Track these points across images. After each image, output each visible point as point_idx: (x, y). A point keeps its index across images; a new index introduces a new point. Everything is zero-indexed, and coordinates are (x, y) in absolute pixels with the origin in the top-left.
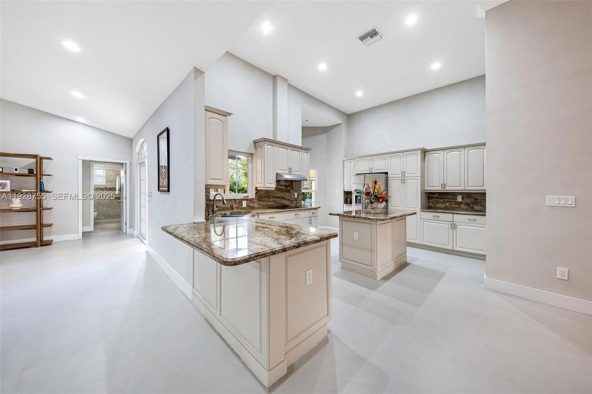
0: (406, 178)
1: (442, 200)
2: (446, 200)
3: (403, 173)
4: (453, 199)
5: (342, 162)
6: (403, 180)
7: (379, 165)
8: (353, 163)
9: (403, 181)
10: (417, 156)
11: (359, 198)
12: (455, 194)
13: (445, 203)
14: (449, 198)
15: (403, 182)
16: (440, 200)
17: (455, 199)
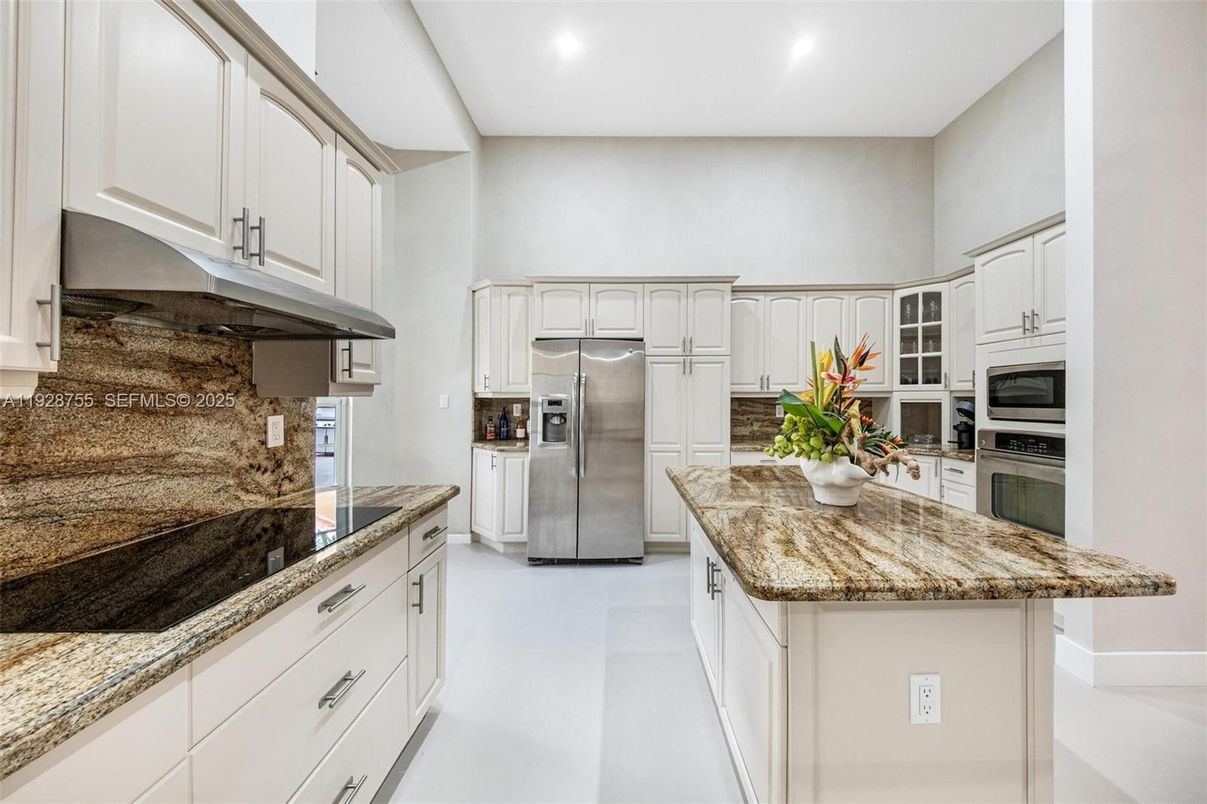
0: (694, 359)
1: (745, 417)
2: (751, 416)
3: (687, 344)
4: (766, 414)
5: (464, 295)
6: (688, 365)
7: (615, 315)
8: (518, 301)
9: (687, 368)
10: (723, 299)
11: (556, 421)
12: (770, 402)
13: (752, 424)
14: (756, 410)
15: (688, 370)
16: (740, 418)
17: (770, 414)
